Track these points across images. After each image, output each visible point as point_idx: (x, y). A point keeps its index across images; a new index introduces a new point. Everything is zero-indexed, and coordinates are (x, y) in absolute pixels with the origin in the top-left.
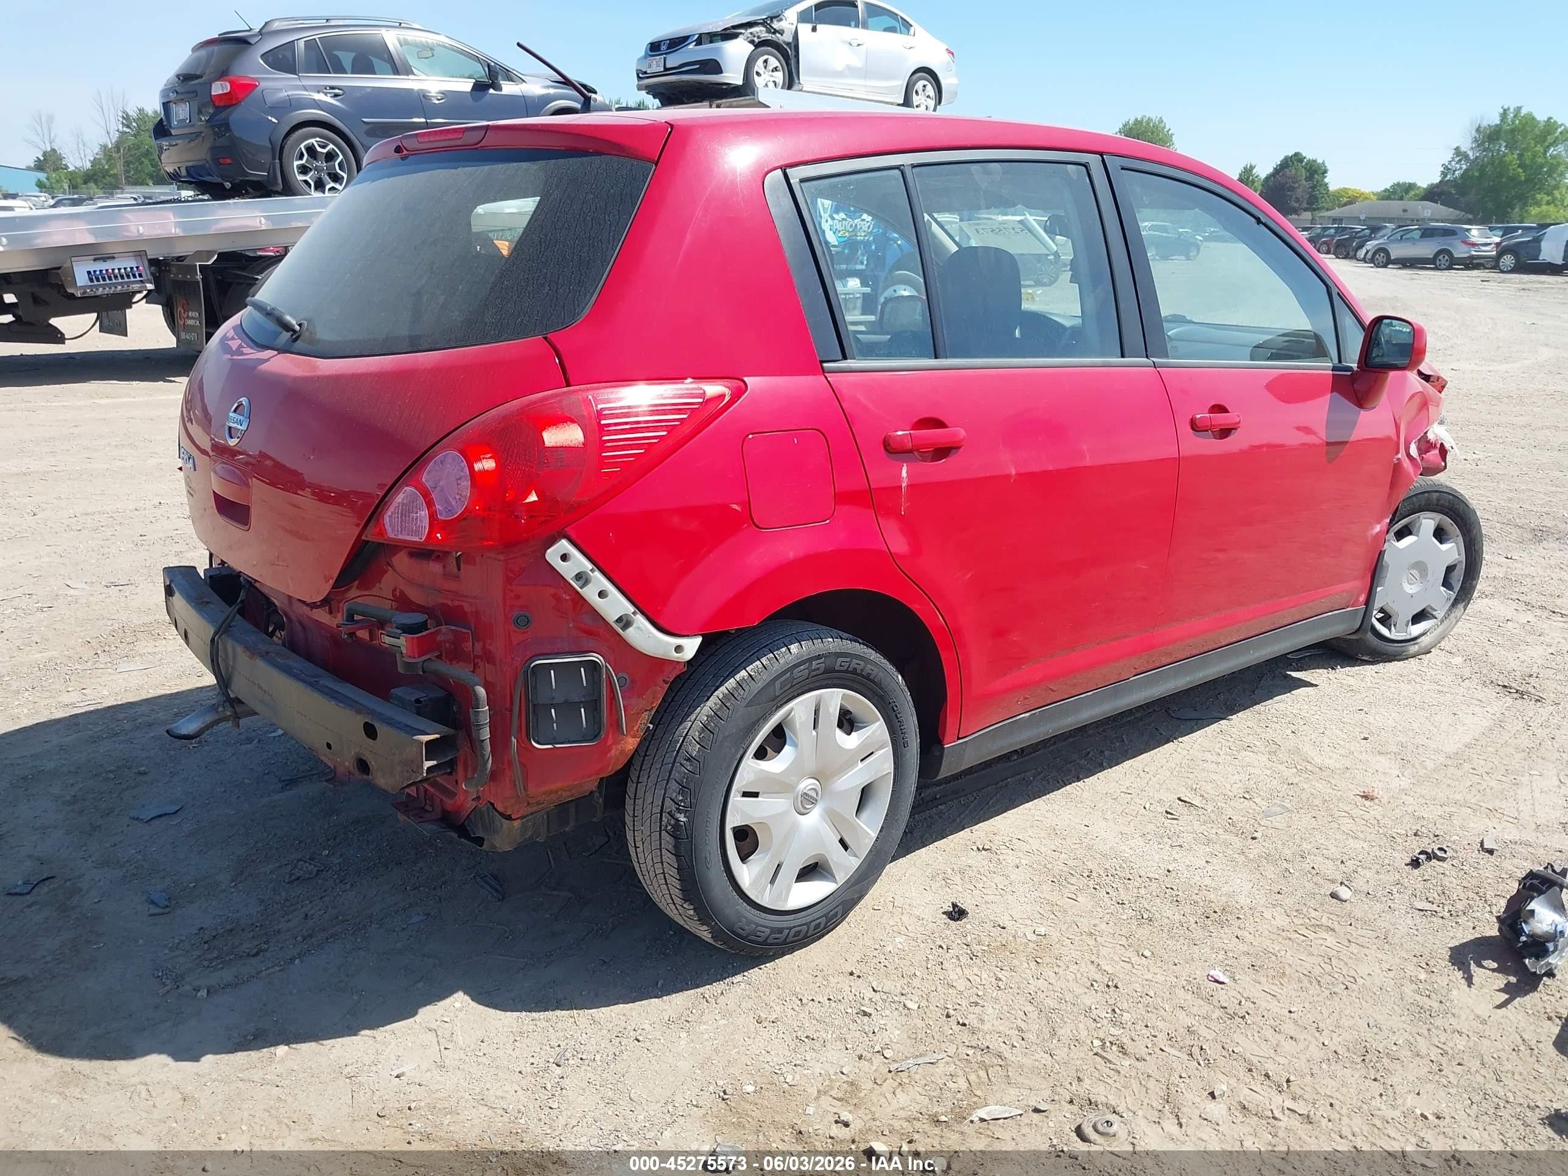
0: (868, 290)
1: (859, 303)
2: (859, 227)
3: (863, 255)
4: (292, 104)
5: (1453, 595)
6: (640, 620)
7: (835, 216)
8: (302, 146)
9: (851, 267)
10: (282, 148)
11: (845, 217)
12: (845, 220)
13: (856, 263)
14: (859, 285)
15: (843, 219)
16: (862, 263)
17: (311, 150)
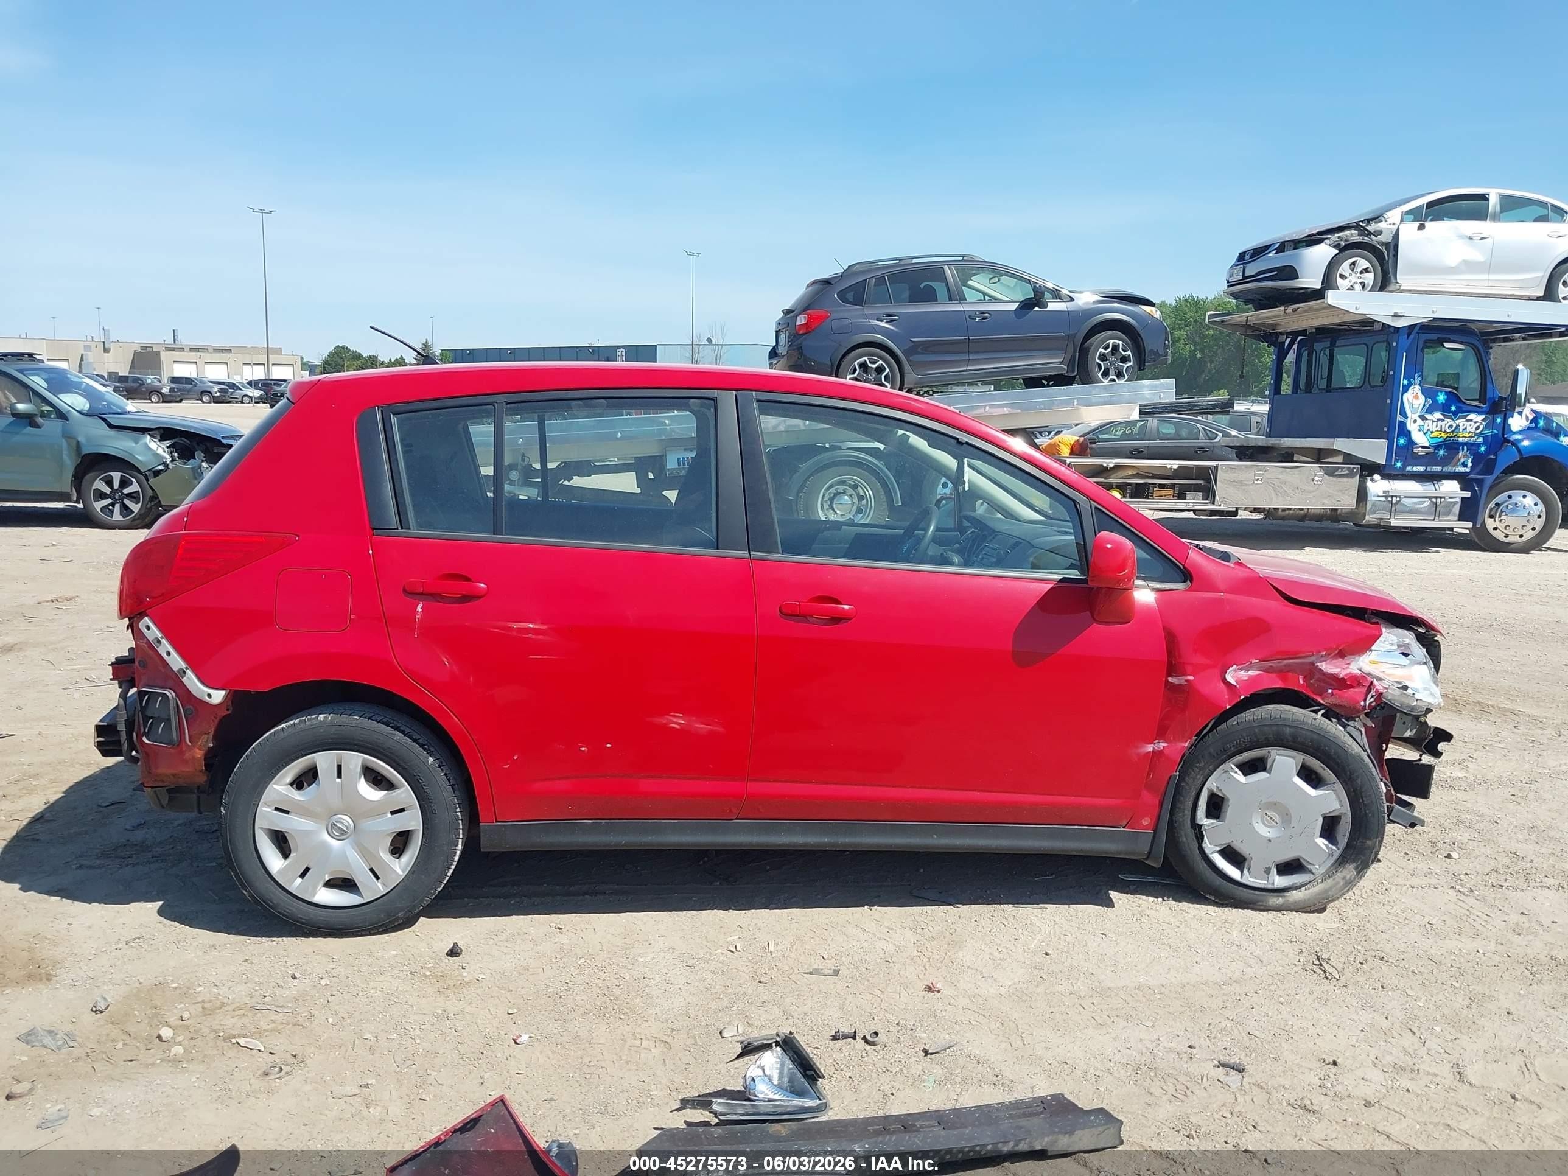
0: (1468, 494)
1: (1457, 509)
2: (1461, 428)
3: (1465, 456)
4: (853, 329)
5: (1337, 851)
6: (189, 672)
7: (1427, 416)
8: (856, 363)
9: (1449, 469)
10: (839, 364)
11: (1442, 417)
12: (1443, 420)
13: (1456, 465)
14: (1459, 489)
15: (1439, 420)
16: (1464, 465)
17: (863, 366)
